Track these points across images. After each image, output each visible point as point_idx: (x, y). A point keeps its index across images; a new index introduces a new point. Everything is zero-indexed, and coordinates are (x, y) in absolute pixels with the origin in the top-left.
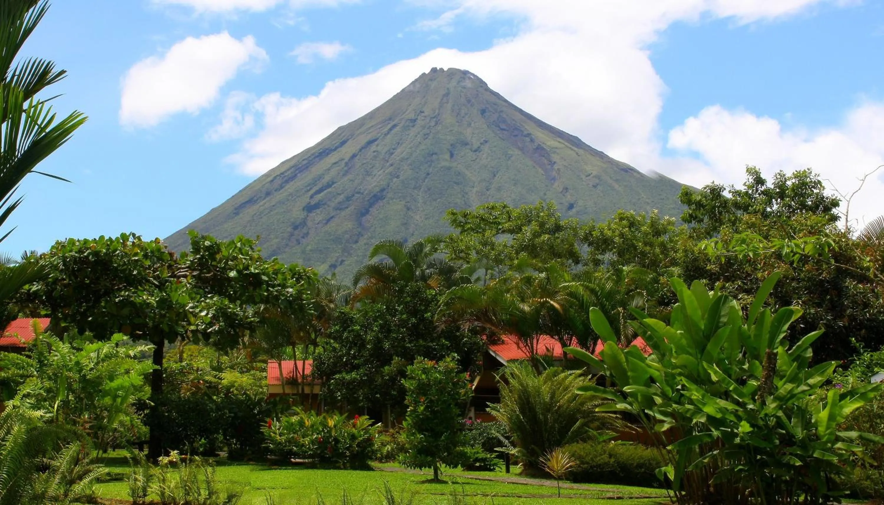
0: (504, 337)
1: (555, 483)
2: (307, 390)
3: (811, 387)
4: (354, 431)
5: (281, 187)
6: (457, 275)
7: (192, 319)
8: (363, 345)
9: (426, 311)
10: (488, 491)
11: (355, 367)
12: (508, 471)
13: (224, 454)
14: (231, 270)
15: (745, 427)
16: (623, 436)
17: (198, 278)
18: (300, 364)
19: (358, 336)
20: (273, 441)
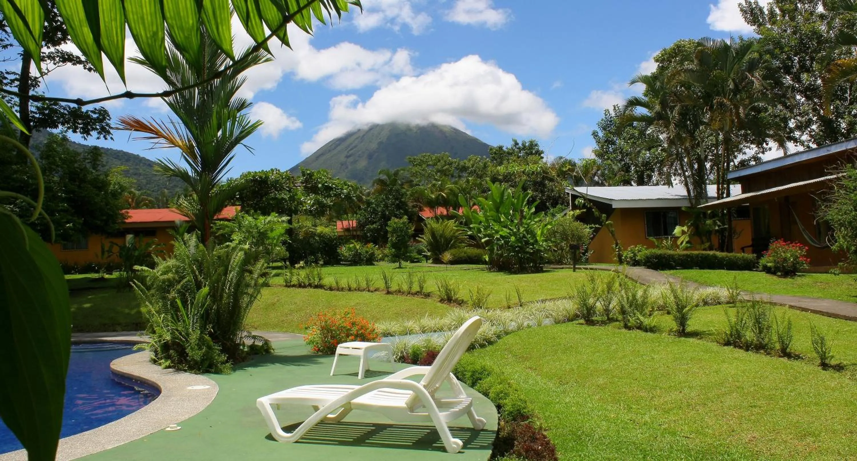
0: (425, 209)
1: (445, 266)
2: (355, 233)
3: (536, 222)
4: (367, 249)
5: (335, 148)
6: (414, 182)
7: (304, 205)
8: (376, 214)
9: (402, 198)
10: (421, 270)
11: (375, 222)
12: (427, 262)
13: (321, 262)
14: (319, 183)
15: (513, 239)
16: (470, 245)
17: (305, 187)
18: (351, 222)
19: (374, 209)
20: (343, 256)
